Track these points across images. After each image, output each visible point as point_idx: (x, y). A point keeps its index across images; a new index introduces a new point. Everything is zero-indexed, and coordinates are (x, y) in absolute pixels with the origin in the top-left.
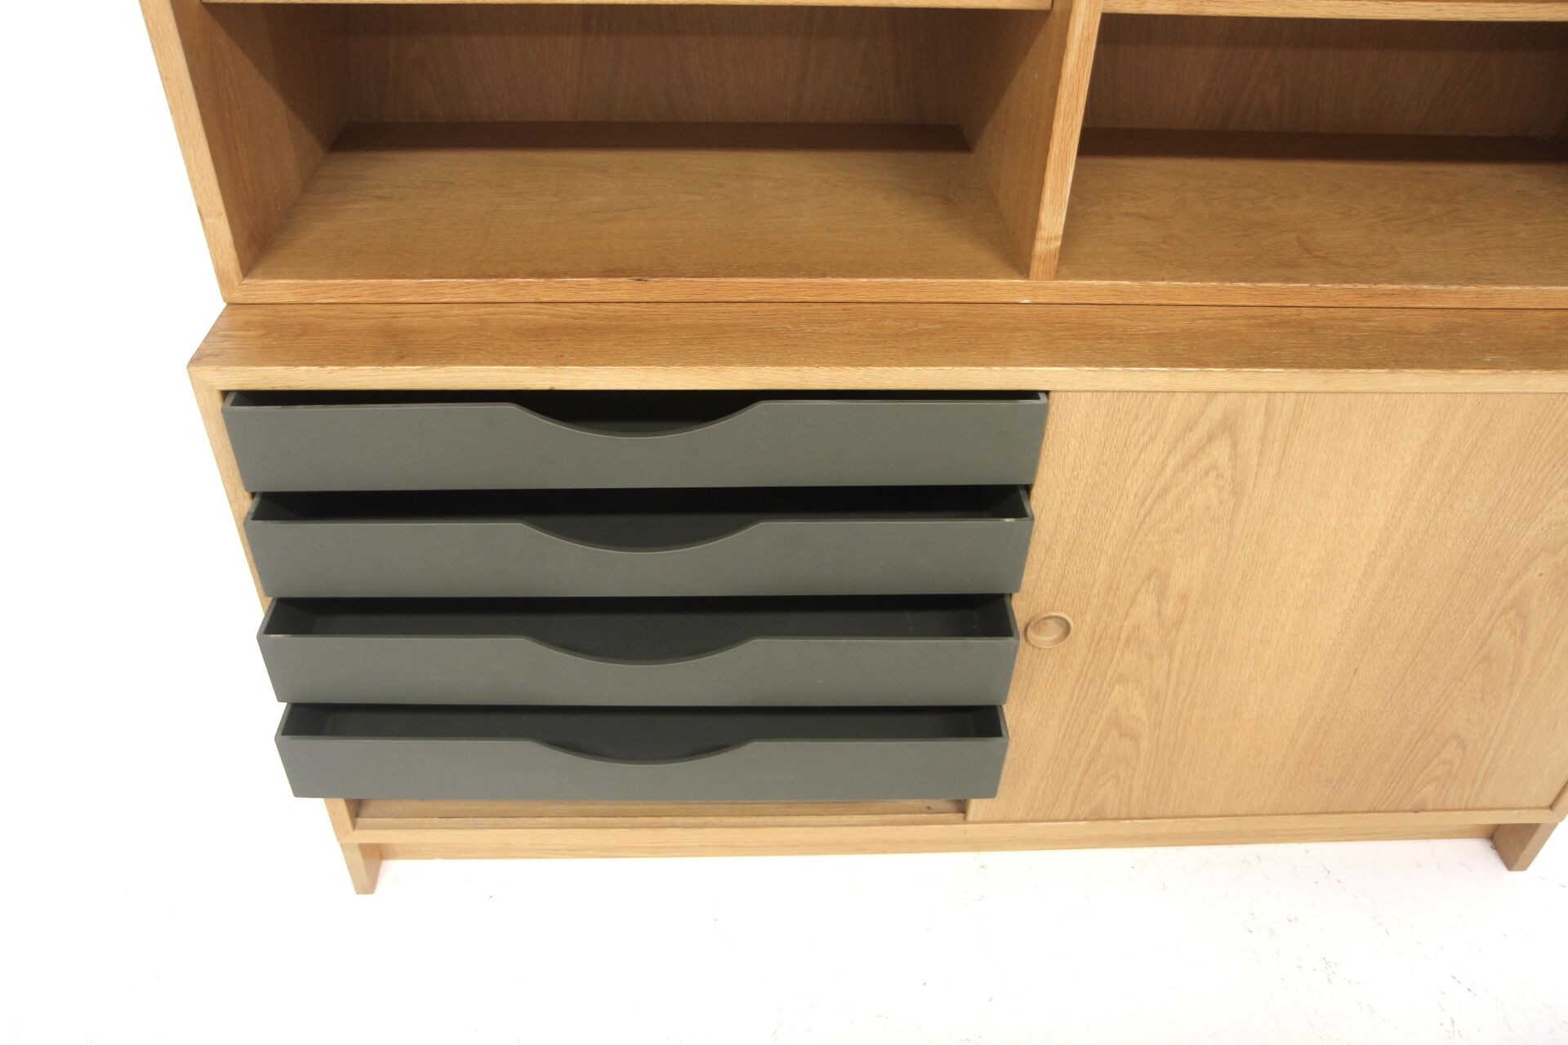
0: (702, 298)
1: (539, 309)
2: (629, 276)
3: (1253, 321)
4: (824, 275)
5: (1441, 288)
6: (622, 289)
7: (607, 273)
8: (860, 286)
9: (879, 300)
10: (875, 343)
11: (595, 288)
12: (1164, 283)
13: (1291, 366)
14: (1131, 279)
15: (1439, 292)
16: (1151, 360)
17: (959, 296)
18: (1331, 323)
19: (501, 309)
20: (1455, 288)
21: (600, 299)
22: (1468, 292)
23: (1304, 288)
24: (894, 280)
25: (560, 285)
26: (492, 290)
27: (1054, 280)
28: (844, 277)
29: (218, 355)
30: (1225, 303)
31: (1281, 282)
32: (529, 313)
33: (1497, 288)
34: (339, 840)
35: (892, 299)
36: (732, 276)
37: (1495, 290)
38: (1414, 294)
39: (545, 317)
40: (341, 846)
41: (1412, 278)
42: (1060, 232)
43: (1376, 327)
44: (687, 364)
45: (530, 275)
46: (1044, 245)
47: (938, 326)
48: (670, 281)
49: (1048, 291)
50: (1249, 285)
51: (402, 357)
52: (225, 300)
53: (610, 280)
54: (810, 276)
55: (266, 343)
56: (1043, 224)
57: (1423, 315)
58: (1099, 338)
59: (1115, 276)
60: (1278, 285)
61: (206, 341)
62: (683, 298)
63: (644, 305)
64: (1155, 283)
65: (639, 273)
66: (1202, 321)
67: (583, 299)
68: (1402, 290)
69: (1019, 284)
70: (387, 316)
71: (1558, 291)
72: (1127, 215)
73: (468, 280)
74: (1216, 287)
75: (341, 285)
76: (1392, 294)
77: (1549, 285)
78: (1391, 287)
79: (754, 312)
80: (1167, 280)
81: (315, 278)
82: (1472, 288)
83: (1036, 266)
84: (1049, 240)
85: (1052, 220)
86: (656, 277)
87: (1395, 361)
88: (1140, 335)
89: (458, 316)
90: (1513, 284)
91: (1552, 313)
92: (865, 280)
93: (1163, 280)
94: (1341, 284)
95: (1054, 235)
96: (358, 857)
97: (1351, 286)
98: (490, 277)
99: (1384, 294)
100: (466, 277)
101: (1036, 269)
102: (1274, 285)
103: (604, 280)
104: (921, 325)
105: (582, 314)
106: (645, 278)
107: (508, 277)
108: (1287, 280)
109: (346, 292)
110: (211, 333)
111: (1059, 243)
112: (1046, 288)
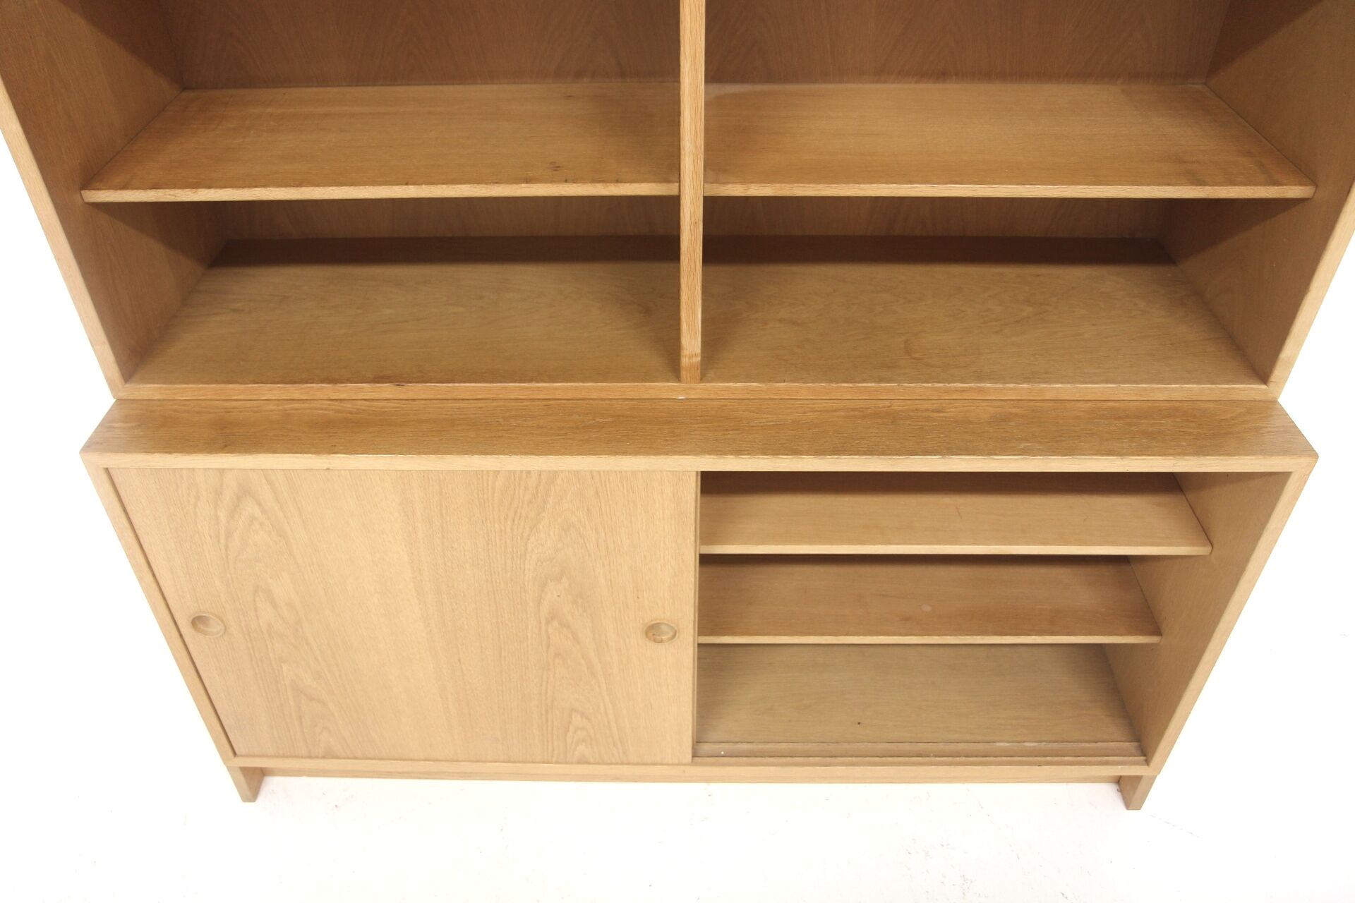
0: (444, 397)
1: (329, 405)
2: (392, 382)
3: (852, 413)
4: (530, 381)
5: (1001, 386)
6: (387, 391)
7: (379, 379)
8: (556, 389)
9: (571, 397)
10: (558, 435)
11: (367, 391)
12: (785, 384)
13: (865, 454)
14: (759, 382)
15: (1001, 389)
16: (759, 449)
17: (629, 395)
18: (912, 414)
19: (303, 405)
20: (1012, 385)
21: (372, 398)
22: (1023, 388)
23: (893, 386)
24: (582, 384)
25: (343, 389)
26: (297, 392)
27: (699, 383)
28: (545, 382)
29: (101, 444)
30: (834, 398)
31: (875, 382)
32: (321, 409)
33: (1044, 386)
34: (225, 763)
35: (581, 397)
36: (465, 382)
37: (1044, 387)
38: (980, 390)
39: (331, 412)
40: (228, 767)
41: (980, 378)
42: (699, 351)
43: (946, 417)
44: (419, 453)
45: (323, 381)
46: (687, 360)
47: (610, 420)
48: (420, 386)
49: (698, 391)
50: (851, 385)
51: (226, 446)
52: (114, 397)
53: (378, 385)
54: (521, 381)
55: (135, 433)
56: (685, 346)
57: (987, 406)
58: (727, 430)
59: (749, 378)
60: (873, 384)
61: (96, 431)
62: (432, 397)
63: (404, 402)
64: (778, 384)
65: (397, 379)
66: (811, 414)
67: (360, 398)
68: (971, 388)
69: (674, 386)
70: (222, 410)
71: (1093, 388)
72: (780, 321)
73: (279, 385)
74: (824, 387)
75: (192, 388)
76: (963, 390)
77: (1086, 383)
78: (961, 385)
79: (480, 408)
80: (787, 382)
81: (174, 383)
82: (1025, 386)
83: (684, 373)
84: (691, 357)
85: (691, 343)
86: (411, 382)
87: (948, 449)
88: (758, 426)
89: (272, 411)
90: (1058, 382)
91: (1090, 405)
92: (559, 384)
93: (784, 382)
94: (923, 383)
95: (694, 353)
96: (241, 778)
97: (930, 385)
98: (295, 383)
99: (957, 391)
100: (278, 383)
101: (685, 377)
102: (870, 385)
103: (373, 385)
104: (598, 419)
105: (358, 409)
106: (404, 384)
107: (307, 383)
108: (881, 380)
109: (196, 393)
110: (101, 425)
111: (699, 359)
112: (694, 389)
